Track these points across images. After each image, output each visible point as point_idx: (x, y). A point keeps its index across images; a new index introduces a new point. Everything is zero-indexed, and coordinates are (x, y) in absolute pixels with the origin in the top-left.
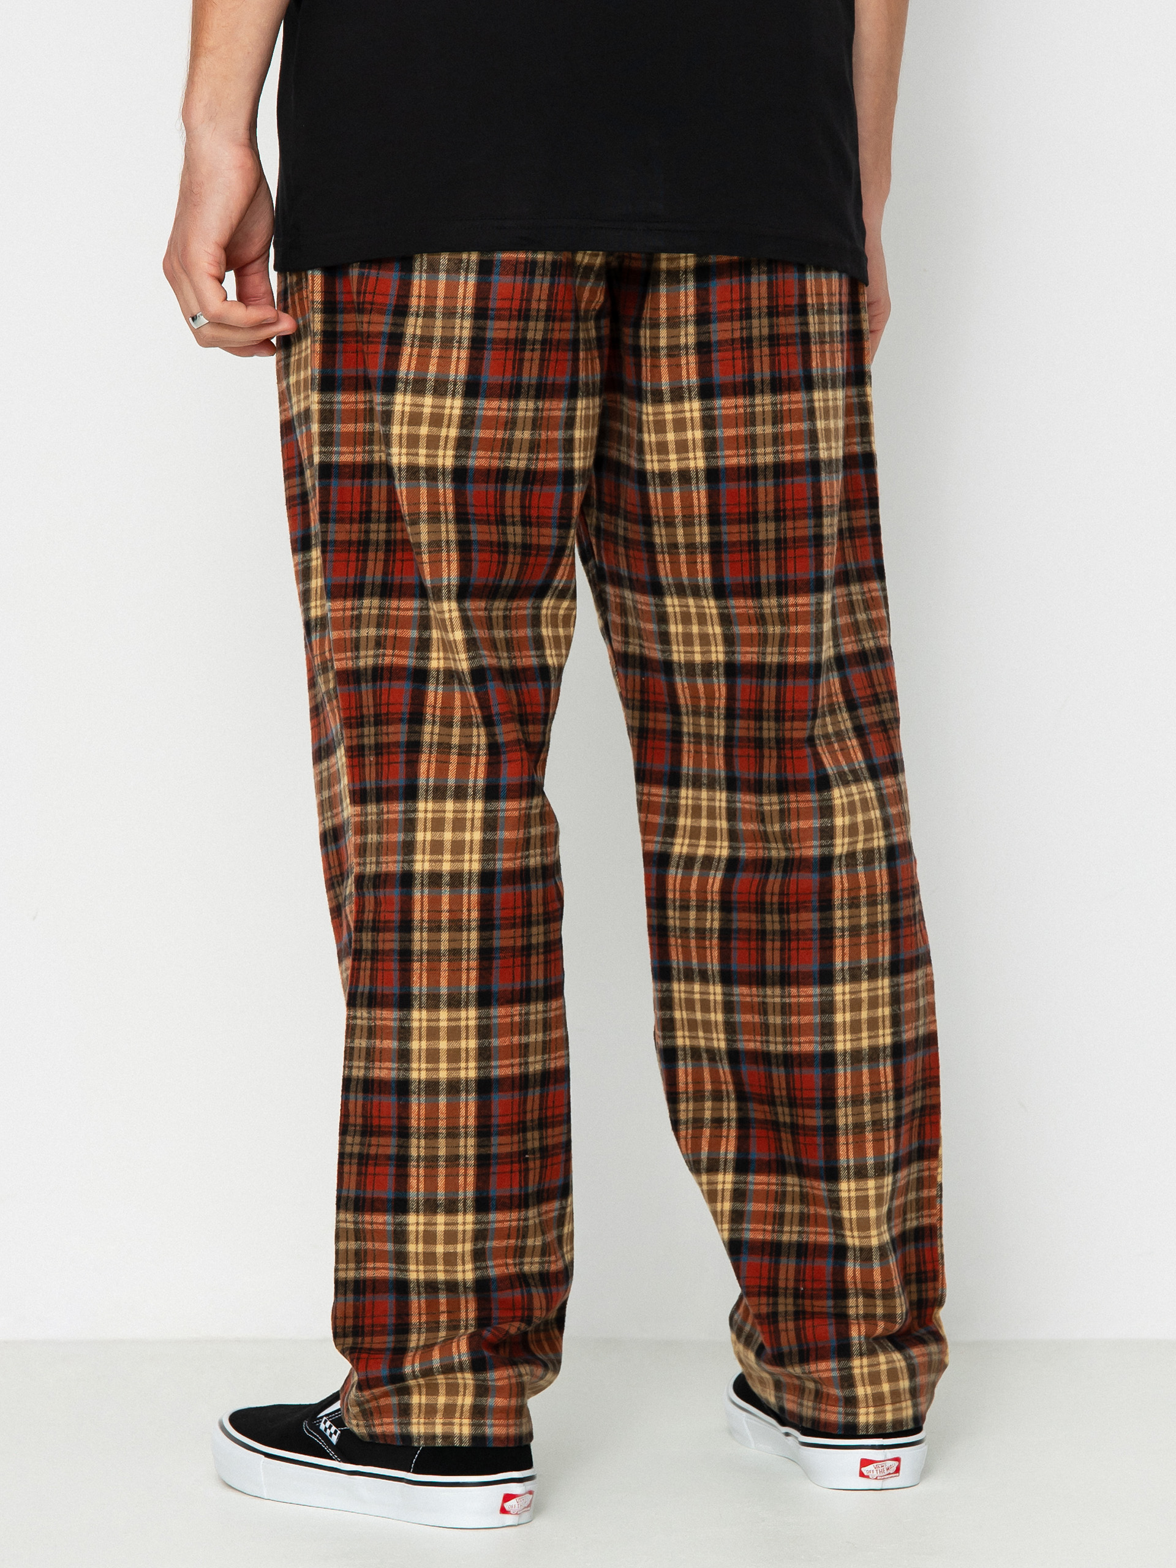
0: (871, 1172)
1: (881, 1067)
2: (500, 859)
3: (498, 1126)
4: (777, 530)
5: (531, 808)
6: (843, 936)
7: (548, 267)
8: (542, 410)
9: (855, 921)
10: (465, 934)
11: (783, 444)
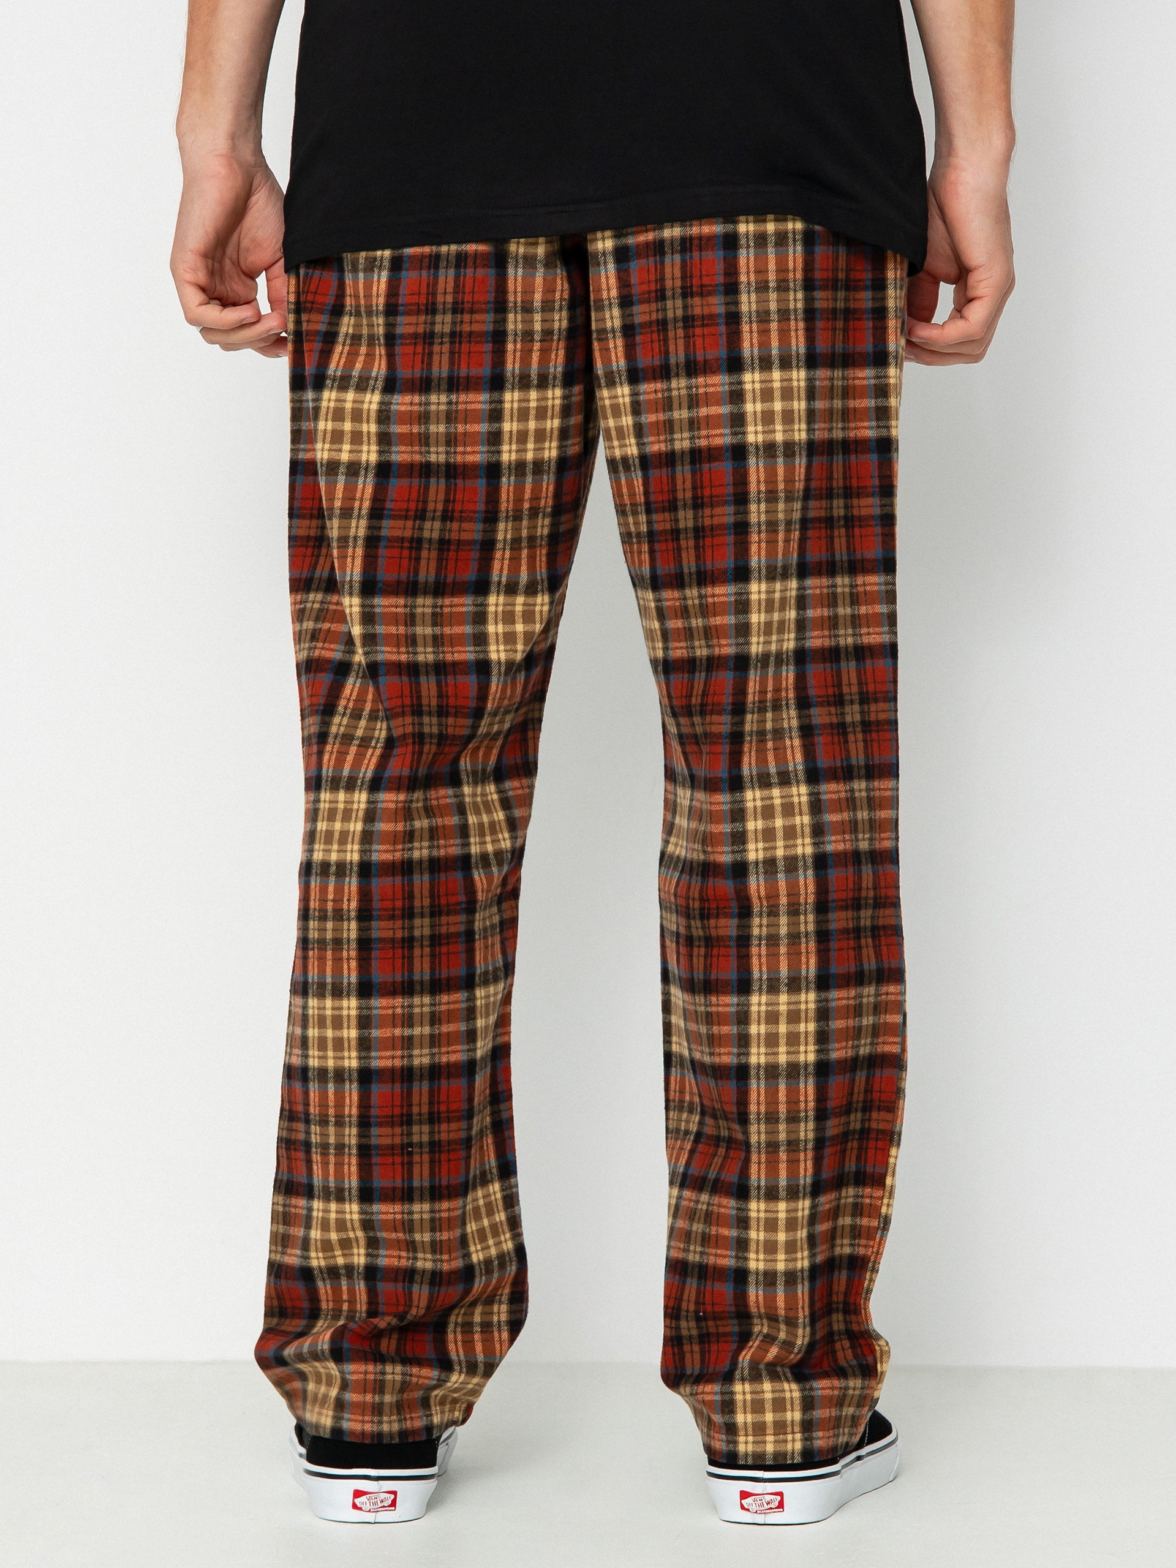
0: (783, 1193)
1: (802, 1085)
2: (376, 851)
3: (377, 1117)
4: (695, 518)
5: (411, 801)
6: (759, 945)
7: (453, 260)
8: (457, 403)
9: (773, 931)
10: (346, 923)
11: (699, 429)
